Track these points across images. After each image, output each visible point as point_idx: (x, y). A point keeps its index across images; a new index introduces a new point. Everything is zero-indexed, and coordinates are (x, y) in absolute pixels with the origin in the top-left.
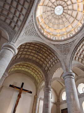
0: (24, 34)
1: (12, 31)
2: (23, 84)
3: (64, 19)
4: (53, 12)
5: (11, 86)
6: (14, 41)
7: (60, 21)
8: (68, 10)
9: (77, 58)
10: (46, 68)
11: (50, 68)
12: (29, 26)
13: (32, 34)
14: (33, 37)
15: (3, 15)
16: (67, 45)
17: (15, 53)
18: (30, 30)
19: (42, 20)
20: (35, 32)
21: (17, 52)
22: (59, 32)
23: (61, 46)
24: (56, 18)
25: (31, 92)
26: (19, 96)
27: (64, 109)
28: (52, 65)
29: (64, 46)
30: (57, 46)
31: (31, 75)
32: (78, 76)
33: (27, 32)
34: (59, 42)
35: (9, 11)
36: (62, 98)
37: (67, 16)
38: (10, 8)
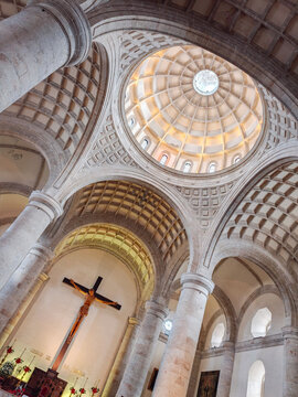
0: (91, 162)
1: (60, 155)
2: (100, 279)
3: (224, 107)
4: (188, 86)
5: (67, 281)
6: (58, 185)
7: (213, 112)
8: (234, 81)
9: (249, 232)
10: (165, 246)
11: (174, 248)
12: (104, 141)
13: (114, 158)
14: (117, 166)
15: (45, 112)
16: (214, 192)
17: (56, 214)
18: (109, 150)
19: (155, 111)
20: (122, 152)
21: (60, 212)
22: (207, 145)
23: (196, 192)
24: (199, 104)
25: (118, 307)
26: (84, 311)
27: (207, 373)
28: (179, 241)
29: (205, 192)
30: (187, 191)
31: (129, 257)
32: (261, 284)
33: (100, 156)
34: (193, 181)
35: (58, 102)
36: (212, 341)
37: (233, 99)
38: (60, 95)
